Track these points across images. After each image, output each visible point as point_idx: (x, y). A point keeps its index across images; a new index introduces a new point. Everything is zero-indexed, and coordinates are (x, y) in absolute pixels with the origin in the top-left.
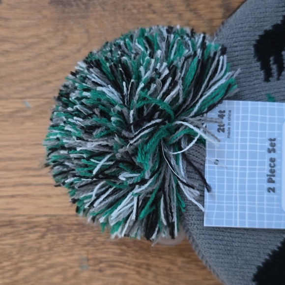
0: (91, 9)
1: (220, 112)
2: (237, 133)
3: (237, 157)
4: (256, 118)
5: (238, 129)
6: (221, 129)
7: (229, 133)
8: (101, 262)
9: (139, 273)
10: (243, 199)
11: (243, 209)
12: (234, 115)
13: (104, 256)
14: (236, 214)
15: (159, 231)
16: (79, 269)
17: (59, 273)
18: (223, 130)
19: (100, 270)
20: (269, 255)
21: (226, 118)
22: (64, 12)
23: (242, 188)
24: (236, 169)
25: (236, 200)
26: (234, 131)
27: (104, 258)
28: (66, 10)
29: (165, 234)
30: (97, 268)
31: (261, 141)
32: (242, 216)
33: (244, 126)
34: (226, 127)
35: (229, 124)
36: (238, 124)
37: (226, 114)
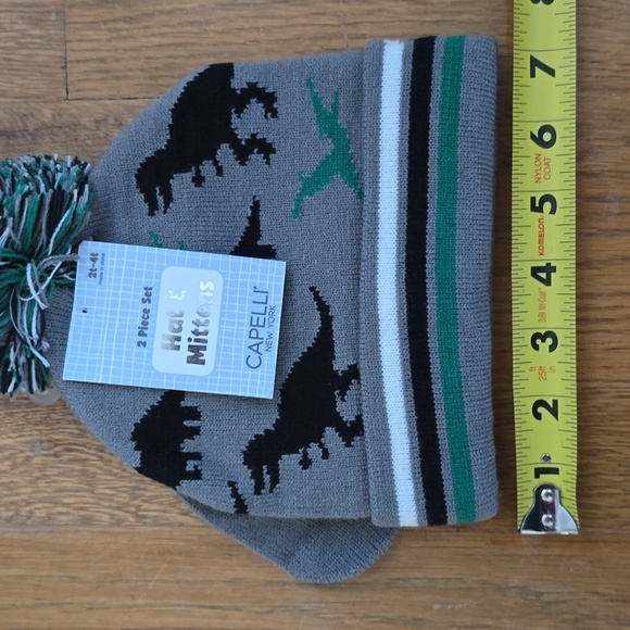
0: (39, 140)
1: (93, 254)
2: (110, 279)
3: (107, 306)
4: (132, 264)
5: (111, 274)
6: (92, 273)
7: (101, 279)
8: (57, 445)
9: (101, 458)
10: (109, 352)
11: (107, 363)
12: (108, 259)
13: (60, 437)
14: (99, 368)
15: (16, 386)
16: (29, 454)
17: (7, 459)
18: (95, 276)
19: (56, 456)
20: (147, 411)
21: (98, 262)
22: (8, 145)
23: (110, 340)
24: (106, 319)
25: (101, 352)
26: (106, 276)
27: (59, 440)
28: (11, 142)
29: (23, 389)
30: (52, 452)
31: (135, 290)
32: (106, 371)
33: (118, 272)
34: (98, 272)
35: (102, 269)
36: (111, 269)
37: (99, 257)
